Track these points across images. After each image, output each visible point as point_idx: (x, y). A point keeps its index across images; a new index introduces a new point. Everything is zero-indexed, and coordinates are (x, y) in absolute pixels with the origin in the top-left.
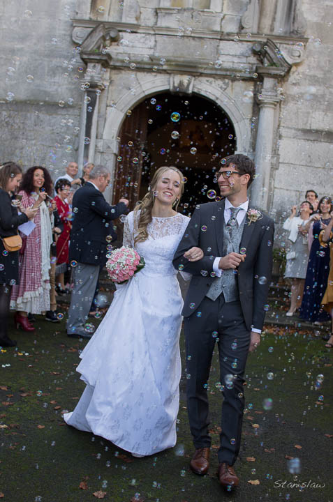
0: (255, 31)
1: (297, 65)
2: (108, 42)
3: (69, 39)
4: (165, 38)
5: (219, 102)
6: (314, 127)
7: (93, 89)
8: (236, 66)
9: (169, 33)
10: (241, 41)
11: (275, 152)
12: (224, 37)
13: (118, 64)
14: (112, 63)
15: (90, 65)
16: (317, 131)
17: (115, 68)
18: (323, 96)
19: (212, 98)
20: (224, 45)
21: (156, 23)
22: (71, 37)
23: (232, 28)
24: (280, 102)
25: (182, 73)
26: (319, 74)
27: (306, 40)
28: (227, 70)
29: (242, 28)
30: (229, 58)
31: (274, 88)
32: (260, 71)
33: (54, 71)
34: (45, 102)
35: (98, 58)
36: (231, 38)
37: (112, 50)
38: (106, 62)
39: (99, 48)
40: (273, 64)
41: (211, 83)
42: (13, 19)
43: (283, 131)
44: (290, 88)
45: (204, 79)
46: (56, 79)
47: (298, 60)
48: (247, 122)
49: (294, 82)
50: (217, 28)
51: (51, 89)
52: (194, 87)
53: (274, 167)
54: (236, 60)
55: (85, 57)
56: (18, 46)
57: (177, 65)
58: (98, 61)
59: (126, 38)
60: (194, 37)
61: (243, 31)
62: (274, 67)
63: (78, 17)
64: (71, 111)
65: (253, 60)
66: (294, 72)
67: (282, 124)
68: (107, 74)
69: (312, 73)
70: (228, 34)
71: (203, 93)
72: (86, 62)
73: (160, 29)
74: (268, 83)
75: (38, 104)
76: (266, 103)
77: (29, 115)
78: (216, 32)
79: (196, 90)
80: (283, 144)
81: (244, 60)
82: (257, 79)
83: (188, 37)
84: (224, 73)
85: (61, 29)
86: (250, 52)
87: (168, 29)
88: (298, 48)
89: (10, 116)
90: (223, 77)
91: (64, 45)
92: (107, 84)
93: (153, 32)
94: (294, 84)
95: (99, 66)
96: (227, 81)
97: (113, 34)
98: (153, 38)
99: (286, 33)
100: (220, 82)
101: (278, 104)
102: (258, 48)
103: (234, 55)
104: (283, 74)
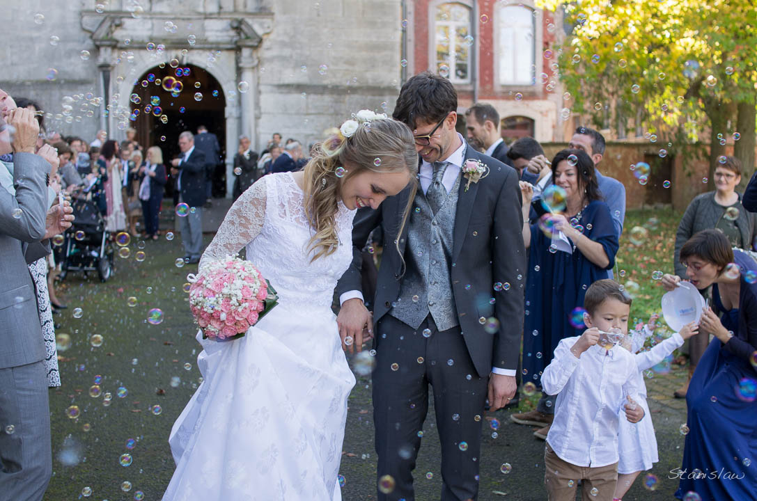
0: (231, 9)
1: (268, 34)
2: (113, 28)
3: (78, 26)
4: (161, 21)
5: (209, 70)
6: (287, 82)
7: (105, 69)
8: (220, 39)
9: (163, 17)
10: (221, 19)
11: (257, 105)
12: (208, 16)
13: (124, 46)
14: (119, 45)
15: (102, 50)
16: (288, 86)
17: (122, 49)
18: (291, 57)
19: (202, 66)
20: (208, 23)
21: (151, 9)
22: (81, 24)
23: (213, 8)
24: (257, 66)
25: (177, 48)
26: (286, 39)
27: (273, 14)
28: (212, 43)
29: (220, 8)
30: (213, 33)
31: (251, 56)
32: (239, 44)
33: (69, 54)
34: (65, 80)
35: (108, 43)
36: (213, 16)
37: (118, 34)
38: (115, 46)
39: (108, 34)
40: (247, 38)
41: (201, 55)
42: (28, 12)
43: (262, 88)
44: (264, 53)
45: (195, 52)
46: (73, 60)
47: (268, 31)
48: (233, 84)
49: (266, 47)
50: (201, 10)
51: (69, 69)
52: (187, 59)
53: (257, 118)
54: (219, 34)
55: (98, 43)
56: (35, 34)
57: (173, 43)
58: (109, 46)
59: (128, 22)
60: (183, 19)
61: (222, 10)
62: (248, 40)
63: (86, 8)
64: (89, 86)
65: (233, 33)
66: (266, 40)
67: (261, 82)
68: (116, 54)
69: (280, 38)
70: (211, 14)
71: (195, 63)
72: (98, 48)
73: (155, 14)
74: (246, 52)
75: (59, 83)
76: (246, 68)
77: (53, 92)
78: (200, 14)
79: (189, 62)
80: (263, 97)
81: (225, 34)
82: (237, 49)
83: (179, 19)
84: (209, 46)
85: (71, 18)
86: (229, 27)
87: (161, 13)
88: (267, 21)
89: (37, 95)
90: (210, 49)
91: (75, 31)
92: (117, 62)
93: (148, 16)
94: (268, 49)
95: (109, 50)
96: (213, 51)
97: (117, 22)
98: (150, 22)
99: (256, 9)
100: (207, 53)
101: (255, 68)
102: (235, 25)
103: (217, 30)
104: (256, 44)
